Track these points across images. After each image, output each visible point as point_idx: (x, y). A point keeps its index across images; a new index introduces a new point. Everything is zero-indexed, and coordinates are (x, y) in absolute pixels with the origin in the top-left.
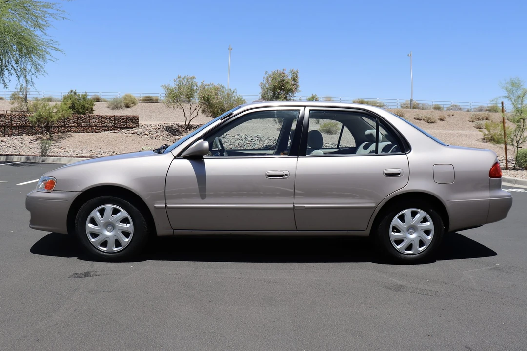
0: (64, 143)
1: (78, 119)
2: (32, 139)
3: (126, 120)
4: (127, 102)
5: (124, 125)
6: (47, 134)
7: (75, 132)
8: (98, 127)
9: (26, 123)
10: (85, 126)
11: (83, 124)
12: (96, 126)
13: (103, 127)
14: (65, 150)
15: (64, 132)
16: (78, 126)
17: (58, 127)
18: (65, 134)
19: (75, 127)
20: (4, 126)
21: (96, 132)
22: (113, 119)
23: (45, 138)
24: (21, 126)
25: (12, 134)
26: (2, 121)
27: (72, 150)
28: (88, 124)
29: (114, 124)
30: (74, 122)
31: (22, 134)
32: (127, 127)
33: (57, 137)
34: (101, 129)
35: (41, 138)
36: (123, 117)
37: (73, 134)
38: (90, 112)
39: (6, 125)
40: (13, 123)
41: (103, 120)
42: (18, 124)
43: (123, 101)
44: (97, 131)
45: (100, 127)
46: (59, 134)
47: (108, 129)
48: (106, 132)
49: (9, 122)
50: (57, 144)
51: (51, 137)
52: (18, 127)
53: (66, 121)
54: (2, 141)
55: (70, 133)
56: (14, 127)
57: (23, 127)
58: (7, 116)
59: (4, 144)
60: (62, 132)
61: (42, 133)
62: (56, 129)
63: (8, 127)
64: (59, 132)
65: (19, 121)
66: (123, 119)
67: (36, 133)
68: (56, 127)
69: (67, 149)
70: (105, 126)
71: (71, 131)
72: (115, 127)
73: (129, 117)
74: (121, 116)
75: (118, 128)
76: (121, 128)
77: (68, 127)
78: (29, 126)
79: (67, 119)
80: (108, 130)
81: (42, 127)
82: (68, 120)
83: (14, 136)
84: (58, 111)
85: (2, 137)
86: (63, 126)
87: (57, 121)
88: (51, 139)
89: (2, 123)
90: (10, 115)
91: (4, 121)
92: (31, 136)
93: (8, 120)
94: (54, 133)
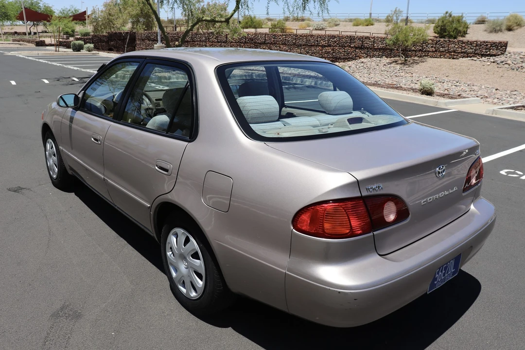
0: (416, 68)
1: (436, 44)
2: (387, 61)
3: (489, 46)
4: (511, 24)
5: (487, 52)
6: (403, 57)
7: (432, 57)
8: (456, 53)
9: (386, 46)
10: (443, 52)
11: (441, 49)
12: (454, 52)
13: (462, 53)
15: (421, 57)
16: (436, 51)
17: (416, 51)
18: (421, 59)
19: (433, 51)
20: (368, 48)
21: (453, 58)
22: (475, 45)
23: (400, 62)
24: (382, 49)
25: (373, 56)
26: (366, 43)
28: (446, 49)
29: (475, 50)
30: (432, 47)
31: (381, 57)
32: (489, 54)
34: (460, 56)
35: (396, 62)
36: (487, 42)
37: (429, 59)
38: (463, 36)
40: (375, 45)
41: (463, 45)
42: (379, 47)
43: (505, 22)
44: (455, 57)
45: (459, 53)
46: (416, 58)
47: (467, 55)
48: (464, 59)
49: (372, 44)
50: (410, 68)
51: (406, 60)
52: (379, 49)
53: (424, 44)
54: (362, 62)
55: (426, 58)
56: (376, 50)
57: (384, 49)
58: (371, 39)
59: (362, 65)
60: (418, 57)
61: (398, 56)
62: (414, 52)
63: (371, 49)
64: (416, 56)
65: (380, 43)
66: (487, 45)
67: (395, 56)
68: (413, 50)
70: (464, 53)
71: (428, 55)
72: (476, 54)
73: (494, 43)
74: (484, 42)
75: (478, 54)
76: (483, 55)
77: (425, 51)
78: (389, 49)
79: (425, 43)
80: (467, 57)
82: (427, 44)
83: (374, 59)
85: (365, 58)
86: (420, 50)
87: (414, 44)
88: (404, 63)
89: (366, 45)
90: (374, 38)
91: (368, 43)
92: (389, 59)
93: (371, 42)
94: (411, 57)
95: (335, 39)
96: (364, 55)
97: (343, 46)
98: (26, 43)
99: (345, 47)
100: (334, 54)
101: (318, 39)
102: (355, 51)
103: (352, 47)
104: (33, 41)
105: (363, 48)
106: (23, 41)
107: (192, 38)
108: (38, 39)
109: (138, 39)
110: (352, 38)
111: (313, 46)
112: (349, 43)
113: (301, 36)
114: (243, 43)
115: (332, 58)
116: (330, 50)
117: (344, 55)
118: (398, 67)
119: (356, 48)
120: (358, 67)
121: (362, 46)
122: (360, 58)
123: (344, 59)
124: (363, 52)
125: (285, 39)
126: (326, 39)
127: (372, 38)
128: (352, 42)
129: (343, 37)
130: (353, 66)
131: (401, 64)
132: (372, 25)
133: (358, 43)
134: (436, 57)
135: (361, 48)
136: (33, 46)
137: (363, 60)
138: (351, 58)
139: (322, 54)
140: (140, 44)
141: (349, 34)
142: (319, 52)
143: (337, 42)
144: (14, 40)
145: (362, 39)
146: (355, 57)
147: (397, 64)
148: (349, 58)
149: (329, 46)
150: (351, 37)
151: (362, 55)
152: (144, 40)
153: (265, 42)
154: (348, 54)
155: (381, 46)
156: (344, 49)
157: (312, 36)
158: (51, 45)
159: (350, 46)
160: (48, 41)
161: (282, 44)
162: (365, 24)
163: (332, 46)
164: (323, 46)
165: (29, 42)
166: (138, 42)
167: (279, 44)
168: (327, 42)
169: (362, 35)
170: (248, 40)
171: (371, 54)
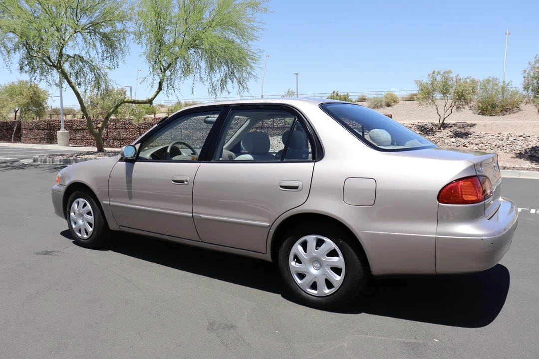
4: (388, 100)
9: (285, 124)
20: (267, 127)
24: (281, 128)
26: (266, 123)
40: (275, 124)
43: (383, 99)
56: (276, 128)
57: (283, 127)
63: (270, 128)
65: (279, 122)
78: (288, 127)
83: (275, 137)
93: (270, 121)
95: (236, 121)
105: (263, 128)
113: (201, 120)
114: (143, 129)
116: (232, 132)
121: (262, 126)
125: (187, 124)
140: (27, 133)
143: (238, 125)
152: (32, 129)
155: (280, 124)
161: (184, 129)
167: (180, 129)
170: (148, 126)
171: (272, 133)
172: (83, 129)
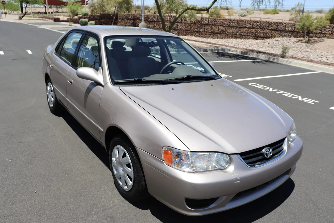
0: (316, 45)
1: (333, 28)
2: (295, 40)
6: (307, 38)
7: (328, 38)
9: (294, 29)
14: (316, 51)
15: (320, 37)
16: (332, 33)
17: (316, 33)
18: (320, 39)
19: (329, 34)
20: (281, 31)
23: (304, 41)
25: (284, 36)
26: (280, 27)
27: (320, 51)
30: (329, 31)
31: (290, 37)
33: (313, 41)
35: (301, 41)
37: (326, 39)
39: (282, 30)
40: (286, 28)
42: (289, 30)
49: (284, 28)
50: (312, 46)
51: (309, 40)
54: (277, 40)
55: (323, 38)
56: (287, 32)
57: (292, 32)
58: (283, 24)
59: (277, 42)
60: (318, 38)
61: (304, 37)
62: (315, 35)
63: (283, 31)
64: (316, 37)
65: (290, 27)
67: (300, 37)
68: (314, 33)
69: (317, 51)
71: (326, 37)
77: (324, 34)
78: (296, 32)
79: (324, 28)
81: (304, 33)
82: (325, 28)
83: (285, 38)
84: (317, 22)
85: (278, 37)
86: (320, 33)
87: (316, 29)
88: (308, 42)
89: (279, 28)
90: (286, 23)
91: (281, 27)
92: (296, 38)
93: (284, 26)
94: (312, 38)
95: (258, 23)
96: (278, 35)
97: (263, 29)
98: (47, 19)
99: (264, 29)
100: (256, 34)
101: (246, 23)
102: (272, 32)
103: (270, 30)
104: (52, 18)
105: (277, 30)
106: (46, 18)
107: (157, 19)
108: (55, 17)
109: (120, 18)
110: (270, 24)
111: (242, 27)
112: (268, 26)
113: (233, 20)
114: (193, 24)
115: (255, 36)
116: (254, 31)
117: (264, 35)
118: (304, 44)
119: (273, 30)
120: (274, 43)
121: (277, 29)
122: (275, 37)
123: (263, 37)
124: (277, 33)
125: (223, 23)
126: (252, 23)
127: (285, 23)
128: (270, 26)
129: (263, 22)
130: (271, 43)
131: (305, 42)
132: (278, 13)
133: (274, 27)
134: (332, 38)
135: (276, 30)
136: (52, 21)
137: (277, 39)
138: (268, 37)
139: (248, 34)
140: (121, 22)
141: (268, 20)
142: (246, 32)
143: (259, 26)
144: (39, 17)
145: (277, 24)
146: (271, 36)
147: (303, 42)
148: (266, 37)
149: (253, 28)
150: (269, 22)
151: (276, 35)
152: (124, 19)
153: (208, 23)
154: (266, 34)
155: (290, 29)
156: (264, 30)
157: (241, 21)
158: (63, 21)
159: (268, 29)
160: (61, 18)
161: (220, 26)
162: (273, 13)
163: (256, 28)
164: (249, 28)
165: (49, 18)
166: (119, 20)
167: (218, 25)
168: (252, 25)
169: (276, 21)
170: (197, 22)
171: (283, 35)
172: (154, 21)
